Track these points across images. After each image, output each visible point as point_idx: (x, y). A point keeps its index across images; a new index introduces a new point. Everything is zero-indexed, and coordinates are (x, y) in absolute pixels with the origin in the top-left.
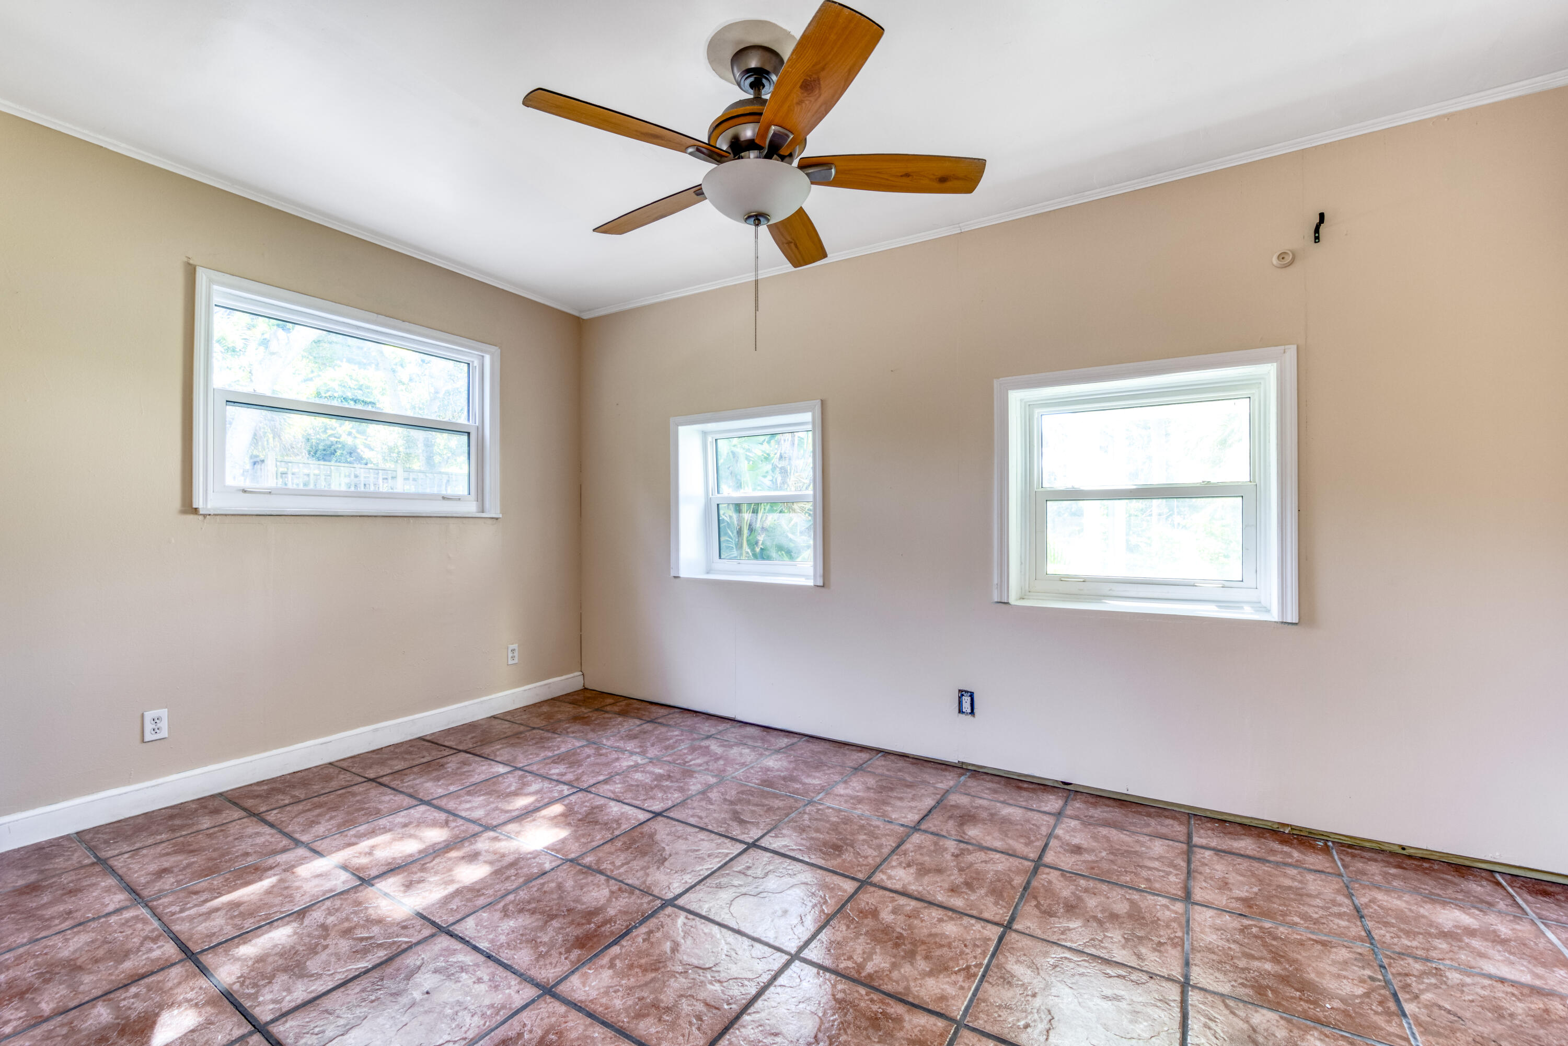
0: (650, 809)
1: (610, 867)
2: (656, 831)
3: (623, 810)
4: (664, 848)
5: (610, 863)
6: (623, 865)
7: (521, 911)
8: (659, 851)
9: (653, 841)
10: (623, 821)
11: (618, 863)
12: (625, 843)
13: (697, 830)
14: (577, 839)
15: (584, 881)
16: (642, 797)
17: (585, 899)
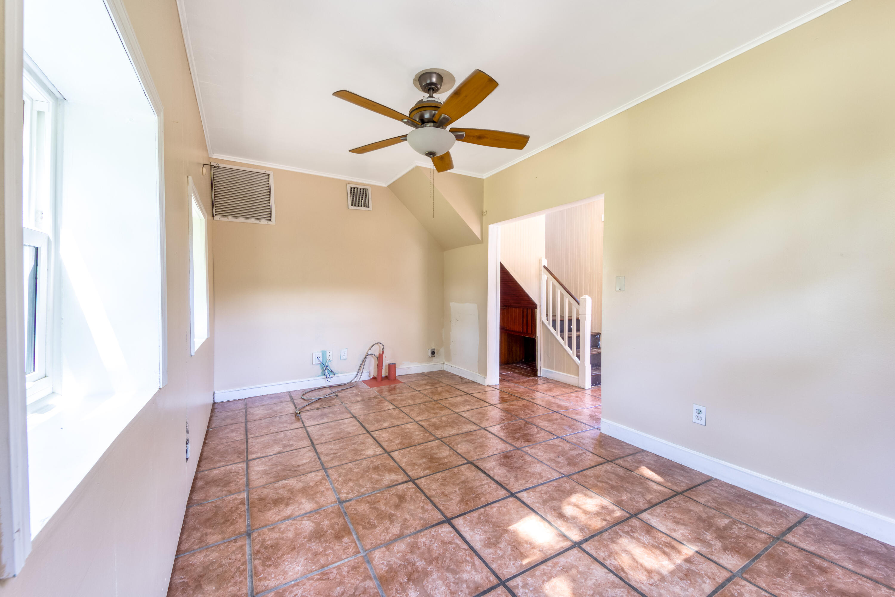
0: (451, 529)
1: (491, 485)
2: (457, 504)
3: (472, 533)
4: (459, 490)
5: (491, 487)
6: (484, 485)
7: (533, 474)
8: (462, 489)
9: (462, 496)
10: (475, 520)
11: (486, 486)
12: (480, 499)
13: (432, 499)
14: (508, 512)
15: (505, 479)
16: (451, 546)
17: (505, 471)
